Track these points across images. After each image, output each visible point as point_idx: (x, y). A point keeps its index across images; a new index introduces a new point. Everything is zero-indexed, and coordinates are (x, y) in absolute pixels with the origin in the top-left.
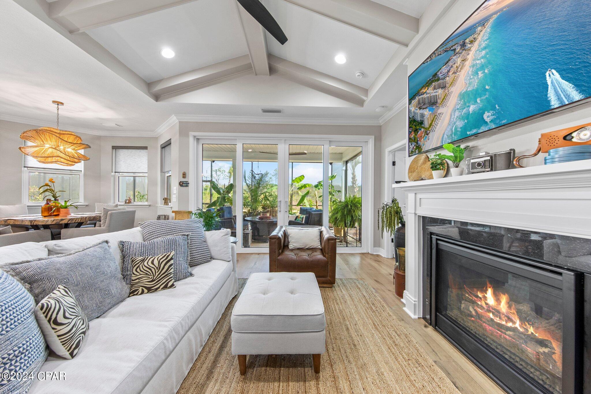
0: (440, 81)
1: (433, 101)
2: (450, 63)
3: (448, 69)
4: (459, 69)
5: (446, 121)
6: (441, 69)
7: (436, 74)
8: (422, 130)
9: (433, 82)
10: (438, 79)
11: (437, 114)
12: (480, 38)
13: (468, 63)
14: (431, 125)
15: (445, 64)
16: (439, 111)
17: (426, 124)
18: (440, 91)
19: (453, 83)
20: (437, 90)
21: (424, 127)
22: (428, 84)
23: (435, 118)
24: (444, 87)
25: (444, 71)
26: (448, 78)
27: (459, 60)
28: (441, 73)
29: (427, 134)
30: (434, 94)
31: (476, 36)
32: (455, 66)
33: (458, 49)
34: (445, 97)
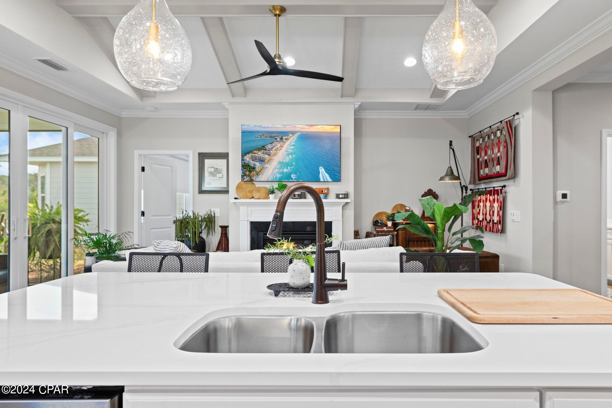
0: (267, 151)
1: (262, 159)
2: (274, 144)
3: (272, 146)
4: (279, 149)
5: (270, 172)
6: (267, 145)
7: (264, 146)
8: (255, 172)
9: (262, 149)
10: (266, 150)
11: (265, 167)
12: (291, 139)
13: (284, 149)
14: (260, 171)
15: (270, 144)
16: (266, 166)
17: (257, 169)
18: (266, 156)
19: (275, 155)
20: (265, 155)
21: (256, 171)
22: (259, 149)
23: (263, 169)
24: (269, 155)
25: (269, 147)
26: (271, 151)
27: (279, 145)
28: (267, 147)
29: (258, 175)
30: (263, 156)
31: (289, 138)
32: (277, 147)
33: (278, 139)
34: (270, 160)
